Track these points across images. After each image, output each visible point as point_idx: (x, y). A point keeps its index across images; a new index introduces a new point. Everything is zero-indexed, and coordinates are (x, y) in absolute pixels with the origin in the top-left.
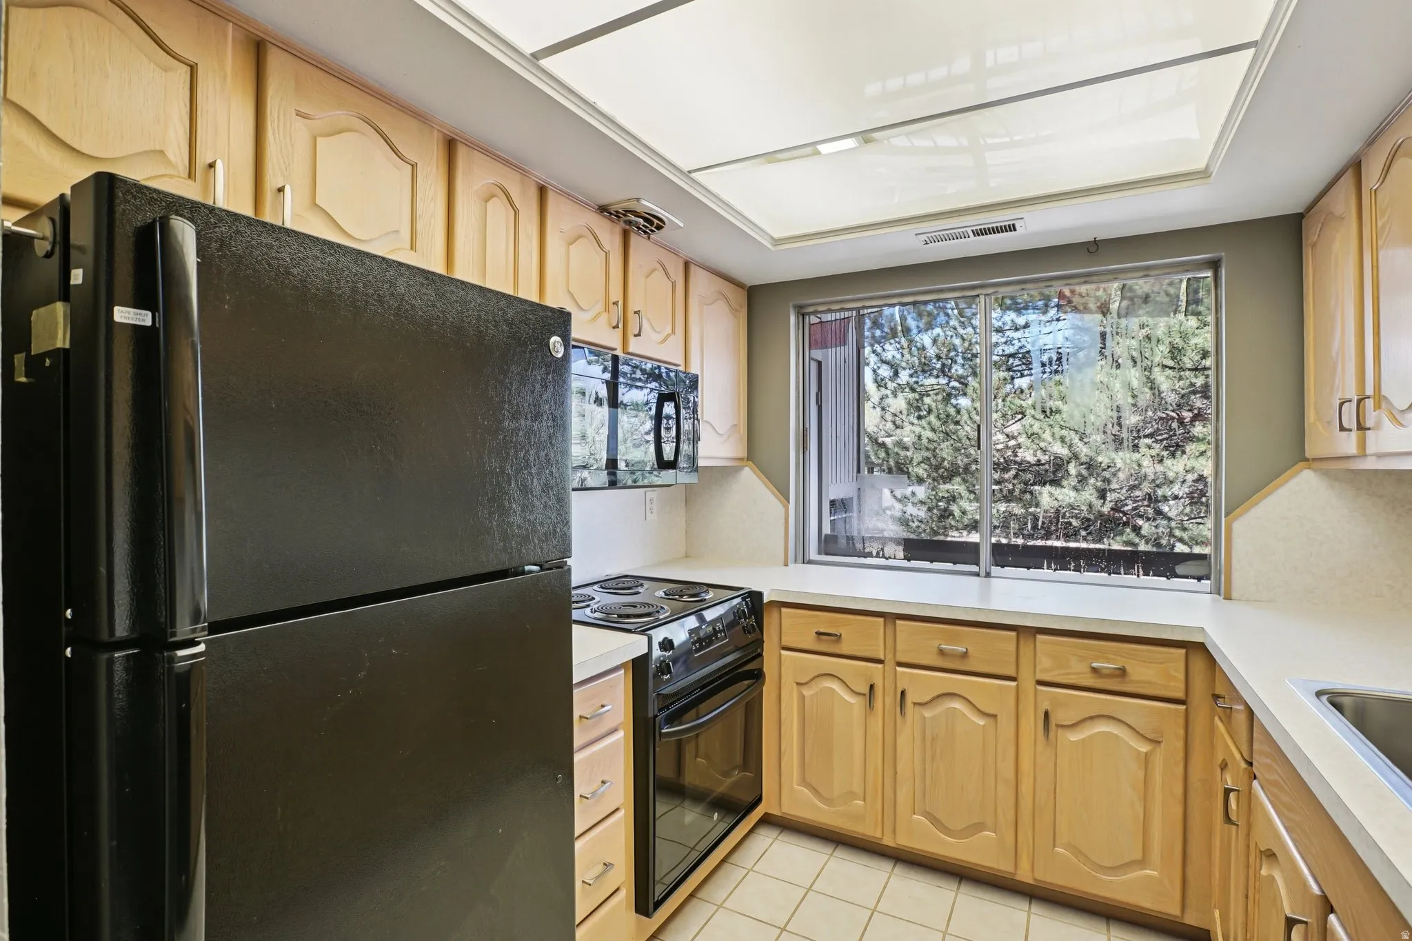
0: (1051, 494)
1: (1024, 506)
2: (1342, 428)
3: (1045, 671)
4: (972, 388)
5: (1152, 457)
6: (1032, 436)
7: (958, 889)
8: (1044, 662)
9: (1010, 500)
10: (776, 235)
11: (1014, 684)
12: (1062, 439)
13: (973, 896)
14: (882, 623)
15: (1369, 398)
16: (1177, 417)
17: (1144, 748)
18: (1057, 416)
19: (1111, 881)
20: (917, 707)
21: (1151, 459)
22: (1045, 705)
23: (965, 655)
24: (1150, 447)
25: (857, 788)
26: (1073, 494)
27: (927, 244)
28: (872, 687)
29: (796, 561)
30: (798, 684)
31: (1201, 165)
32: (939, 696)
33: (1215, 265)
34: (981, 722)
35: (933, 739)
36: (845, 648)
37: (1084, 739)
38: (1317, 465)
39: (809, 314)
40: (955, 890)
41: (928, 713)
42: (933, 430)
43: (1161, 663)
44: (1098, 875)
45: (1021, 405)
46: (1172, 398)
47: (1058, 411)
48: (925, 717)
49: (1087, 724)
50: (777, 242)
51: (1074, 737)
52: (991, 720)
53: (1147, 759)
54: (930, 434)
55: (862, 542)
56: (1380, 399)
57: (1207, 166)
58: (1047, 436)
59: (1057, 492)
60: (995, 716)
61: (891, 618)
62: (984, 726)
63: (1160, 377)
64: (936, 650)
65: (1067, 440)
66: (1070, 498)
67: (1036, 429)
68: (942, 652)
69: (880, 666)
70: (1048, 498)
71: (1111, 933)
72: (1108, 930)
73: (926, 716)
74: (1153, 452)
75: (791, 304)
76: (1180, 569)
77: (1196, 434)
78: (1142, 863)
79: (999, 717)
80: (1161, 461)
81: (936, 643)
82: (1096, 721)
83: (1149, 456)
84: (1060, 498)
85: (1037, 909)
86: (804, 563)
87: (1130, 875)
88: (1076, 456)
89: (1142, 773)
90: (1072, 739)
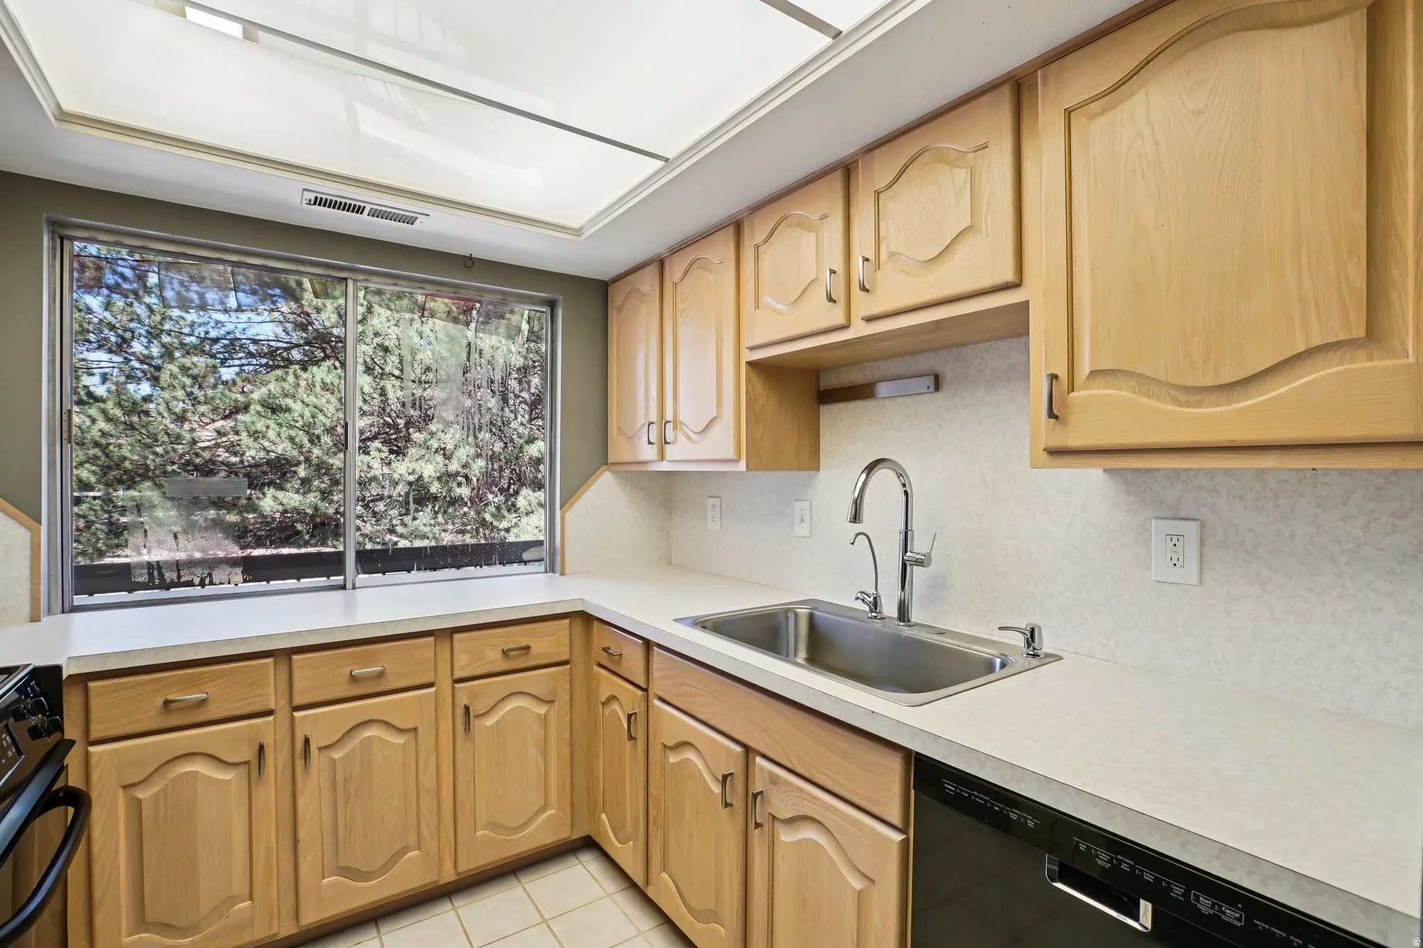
0: (275, 498)
1: (240, 513)
2: (650, 443)
3: (463, 668)
4: (169, 372)
5: (382, 459)
6: (255, 435)
7: (379, 932)
8: (462, 659)
9: (221, 506)
10: (67, 106)
11: (433, 689)
12: (291, 439)
13: (397, 929)
14: (272, 663)
15: (669, 422)
16: (392, 423)
17: (542, 710)
18: (287, 415)
19: (523, 837)
20: (323, 751)
21: (380, 462)
22: (463, 700)
23: (381, 675)
24: (380, 451)
25: (240, 887)
26: (297, 497)
27: (310, 204)
28: (261, 748)
29: (49, 612)
30: (124, 787)
31: (576, 225)
32: (350, 731)
33: (552, 304)
34: (400, 740)
35: (346, 780)
36: (213, 712)
37: (498, 721)
38: (616, 468)
39: (72, 239)
40: (376, 935)
41: (337, 755)
42: (109, 419)
43: (553, 635)
44: (512, 837)
45: (236, 399)
46: (394, 406)
47: (288, 410)
48: (335, 760)
49: (500, 705)
50: (64, 116)
51: (490, 721)
52: (411, 735)
53: (545, 720)
54: (102, 424)
55: (175, 568)
56: (676, 423)
57: (581, 228)
58: (271, 434)
59: (280, 494)
60: (415, 729)
61: (285, 655)
62: (404, 744)
63: (389, 384)
64: (347, 678)
65: (297, 440)
66: (295, 501)
67: (260, 426)
68: (353, 679)
69: (271, 718)
70: (270, 502)
71: (523, 882)
72: (519, 882)
73: (336, 758)
74: (383, 455)
75: (45, 215)
76: (526, 556)
77: (415, 439)
78: (543, 809)
79: (419, 730)
80: (389, 464)
81: (346, 671)
82: (507, 701)
83: (379, 460)
84: (285, 501)
85: (459, 902)
86: (63, 612)
87: (536, 823)
88: (307, 460)
89: (542, 733)
90: (488, 724)
